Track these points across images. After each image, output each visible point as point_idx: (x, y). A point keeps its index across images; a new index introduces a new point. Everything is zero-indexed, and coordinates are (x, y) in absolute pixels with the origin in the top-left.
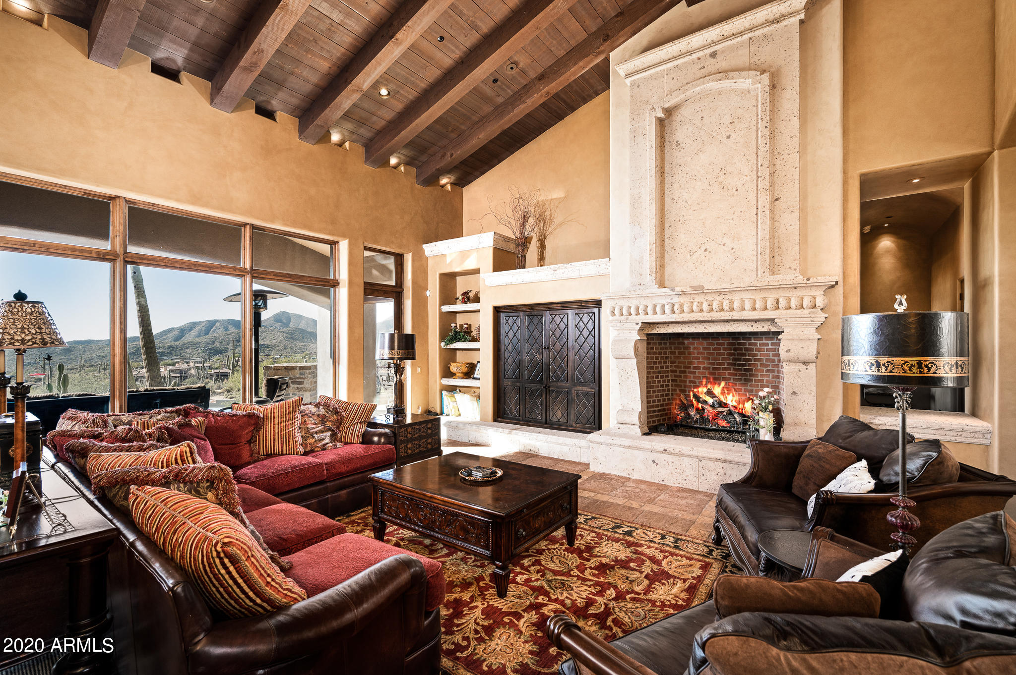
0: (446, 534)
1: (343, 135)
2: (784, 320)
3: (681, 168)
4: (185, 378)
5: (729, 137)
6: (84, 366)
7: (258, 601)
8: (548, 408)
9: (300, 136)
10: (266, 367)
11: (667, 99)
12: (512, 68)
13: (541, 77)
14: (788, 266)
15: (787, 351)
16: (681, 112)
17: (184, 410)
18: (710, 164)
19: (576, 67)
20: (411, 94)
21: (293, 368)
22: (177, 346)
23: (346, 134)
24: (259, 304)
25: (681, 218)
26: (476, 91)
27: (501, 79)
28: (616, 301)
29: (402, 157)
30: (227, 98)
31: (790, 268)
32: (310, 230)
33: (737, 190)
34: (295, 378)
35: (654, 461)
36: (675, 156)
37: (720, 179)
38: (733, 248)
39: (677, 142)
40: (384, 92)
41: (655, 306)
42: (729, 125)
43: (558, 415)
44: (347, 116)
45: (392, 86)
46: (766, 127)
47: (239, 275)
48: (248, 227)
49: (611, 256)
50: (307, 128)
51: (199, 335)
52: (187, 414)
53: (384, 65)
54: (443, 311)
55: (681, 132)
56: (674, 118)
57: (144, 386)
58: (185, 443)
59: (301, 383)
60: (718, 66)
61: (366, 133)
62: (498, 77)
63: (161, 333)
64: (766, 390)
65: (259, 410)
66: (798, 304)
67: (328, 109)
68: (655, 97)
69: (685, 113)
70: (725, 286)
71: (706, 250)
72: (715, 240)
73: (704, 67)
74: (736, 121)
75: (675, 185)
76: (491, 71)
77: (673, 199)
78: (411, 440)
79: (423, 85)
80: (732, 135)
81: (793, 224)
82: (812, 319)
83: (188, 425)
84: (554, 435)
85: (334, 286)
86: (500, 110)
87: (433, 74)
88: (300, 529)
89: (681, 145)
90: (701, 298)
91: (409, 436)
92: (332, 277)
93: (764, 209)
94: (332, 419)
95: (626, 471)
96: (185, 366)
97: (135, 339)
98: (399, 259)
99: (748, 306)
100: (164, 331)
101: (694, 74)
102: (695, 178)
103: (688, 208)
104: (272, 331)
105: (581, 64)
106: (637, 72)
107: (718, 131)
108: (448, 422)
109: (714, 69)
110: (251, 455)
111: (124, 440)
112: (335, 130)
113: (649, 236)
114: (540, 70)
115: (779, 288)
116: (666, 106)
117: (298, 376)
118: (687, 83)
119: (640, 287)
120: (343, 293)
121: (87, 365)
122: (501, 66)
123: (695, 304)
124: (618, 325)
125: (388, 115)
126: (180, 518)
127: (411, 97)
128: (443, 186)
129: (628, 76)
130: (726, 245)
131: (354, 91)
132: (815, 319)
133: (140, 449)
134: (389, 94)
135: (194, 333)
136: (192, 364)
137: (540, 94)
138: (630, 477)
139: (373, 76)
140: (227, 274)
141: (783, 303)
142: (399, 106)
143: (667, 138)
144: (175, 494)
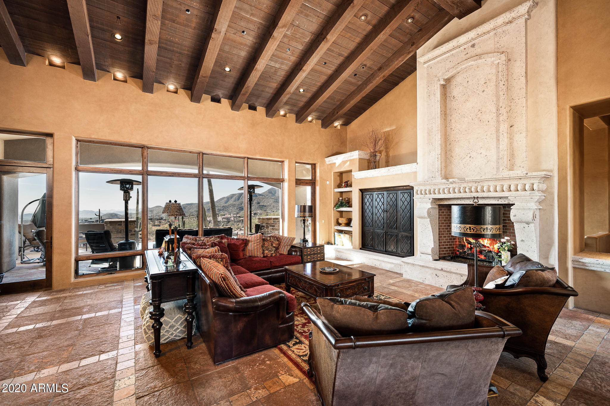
0: (309, 293)
1: (285, 111)
2: (514, 197)
3: (456, 111)
4: (229, 222)
5: (483, 91)
6: (190, 215)
7: (232, 294)
8: (387, 243)
9: (266, 116)
10: (259, 218)
11: (446, 74)
12: (363, 68)
13: (380, 69)
14: (519, 165)
15: (514, 216)
16: (455, 79)
17: (221, 236)
18: (473, 108)
19: (398, 61)
20: (314, 89)
21: (270, 219)
22: (226, 206)
23: (287, 111)
24: (251, 191)
25: (456, 140)
26: (346, 81)
27: (358, 73)
28: (419, 187)
29: (314, 116)
30: (237, 106)
31: (520, 166)
32: (271, 157)
33: (488, 122)
34: (271, 224)
35: (436, 275)
36: (453, 104)
37: (478, 116)
38: (486, 156)
39: (454, 96)
40: (301, 90)
41: (439, 189)
42: (484, 85)
43: (392, 248)
44: (286, 103)
45: (305, 87)
46: (504, 85)
47: (243, 180)
48: (246, 158)
49: (418, 161)
50: (269, 112)
51: (235, 201)
52: (222, 238)
53: (299, 81)
54: (335, 191)
55: (456, 91)
56: (451, 83)
57: (211, 226)
58: (216, 247)
59: (274, 226)
60: (475, 52)
61: (296, 109)
62: (356, 73)
63: (220, 199)
64: (506, 238)
65: (250, 238)
66: (522, 188)
67: (277, 103)
68: (441, 73)
69: (459, 79)
70: (478, 178)
71: (470, 157)
72: (476, 151)
73: (468, 53)
74: (488, 82)
75: (453, 121)
76: (352, 71)
77: (451, 129)
78: (310, 255)
79: (319, 84)
80: (486, 90)
81: (521, 140)
82: (531, 197)
83: (221, 242)
84: (388, 258)
85: (282, 182)
86: (360, 88)
87: (323, 78)
88: (253, 281)
89: (456, 98)
90: (465, 185)
91: (309, 253)
92: (281, 178)
93: (503, 133)
94: (276, 243)
95: (422, 279)
96: (229, 216)
97: (207, 203)
98: (314, 166)
99: (492, 189)
100: (221, 199)
101: (462, 58)
102: (464, 116)
103: (460, 133)
104: (267, 198)
105: (400, 59)
106: (430, 61)
107: (477, 88)
108: (335, 248)
109: (473, 54)
110: (243, 256)
111: (201, 246)
112: (282, 110)
113: (437, 151)
114: (379, 65)
115: (510, 179)
116: (446, 77)
117: (272, 222)
118: (458, 63)
119: (432, 179)
120: (286, 185)
121: (191, 215)
122: (358, 68)
123: (462, 188)
124: (420, 199)
125: (305, 100)
126: (212, 267)
127: (314, 90)
128: (335, 127)
129: (425, 63)
130: (482, 154)
131: (287, 94)
132: (533, 197)
133: (205, 248)
134: (304, 91)
135: (233, 199)
136: (232, 215)
137: (379, 77)
138: (424, 282)
139: (295, 86)
140: (238, 179)
141: (512, 188)
142: (309, 95)
143: (448, 95)
144: (212, 261)
